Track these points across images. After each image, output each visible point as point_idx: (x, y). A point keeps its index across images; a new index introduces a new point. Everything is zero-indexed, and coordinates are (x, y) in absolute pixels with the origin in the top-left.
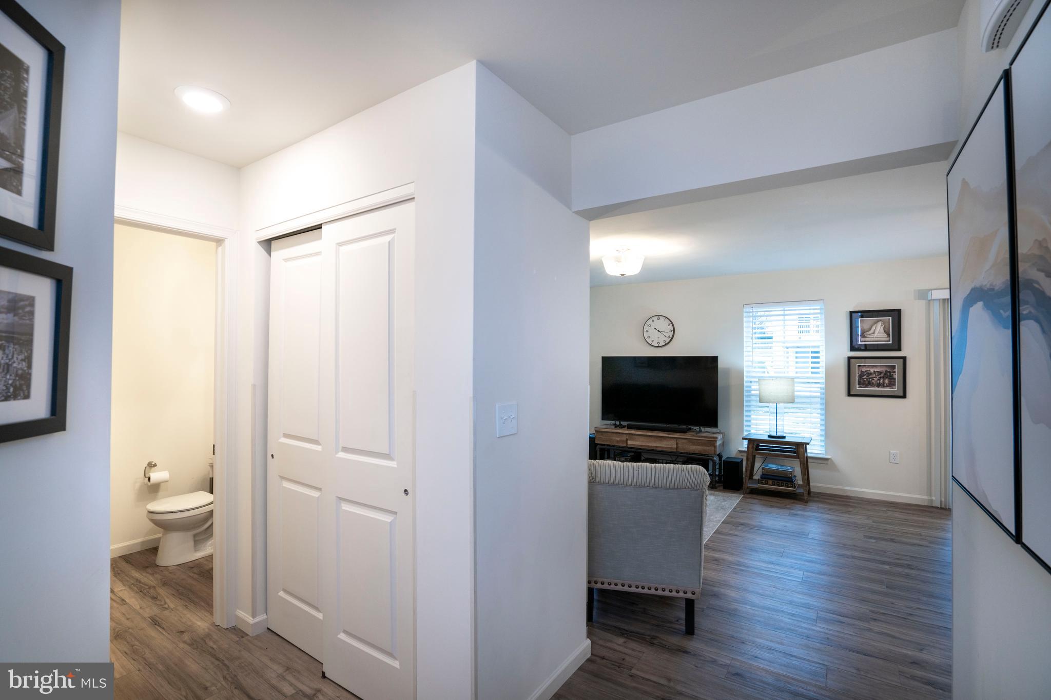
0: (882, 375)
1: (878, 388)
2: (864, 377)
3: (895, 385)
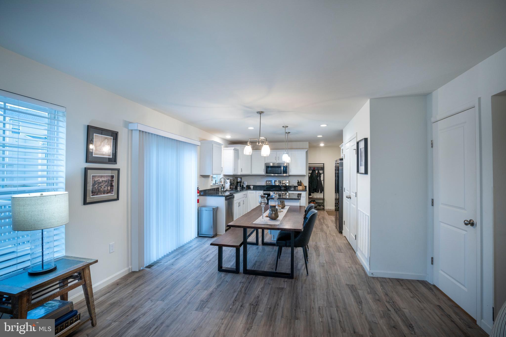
0: (106, 184)
1: (104, 194)
2: (96, 186)
3: (113, 191)
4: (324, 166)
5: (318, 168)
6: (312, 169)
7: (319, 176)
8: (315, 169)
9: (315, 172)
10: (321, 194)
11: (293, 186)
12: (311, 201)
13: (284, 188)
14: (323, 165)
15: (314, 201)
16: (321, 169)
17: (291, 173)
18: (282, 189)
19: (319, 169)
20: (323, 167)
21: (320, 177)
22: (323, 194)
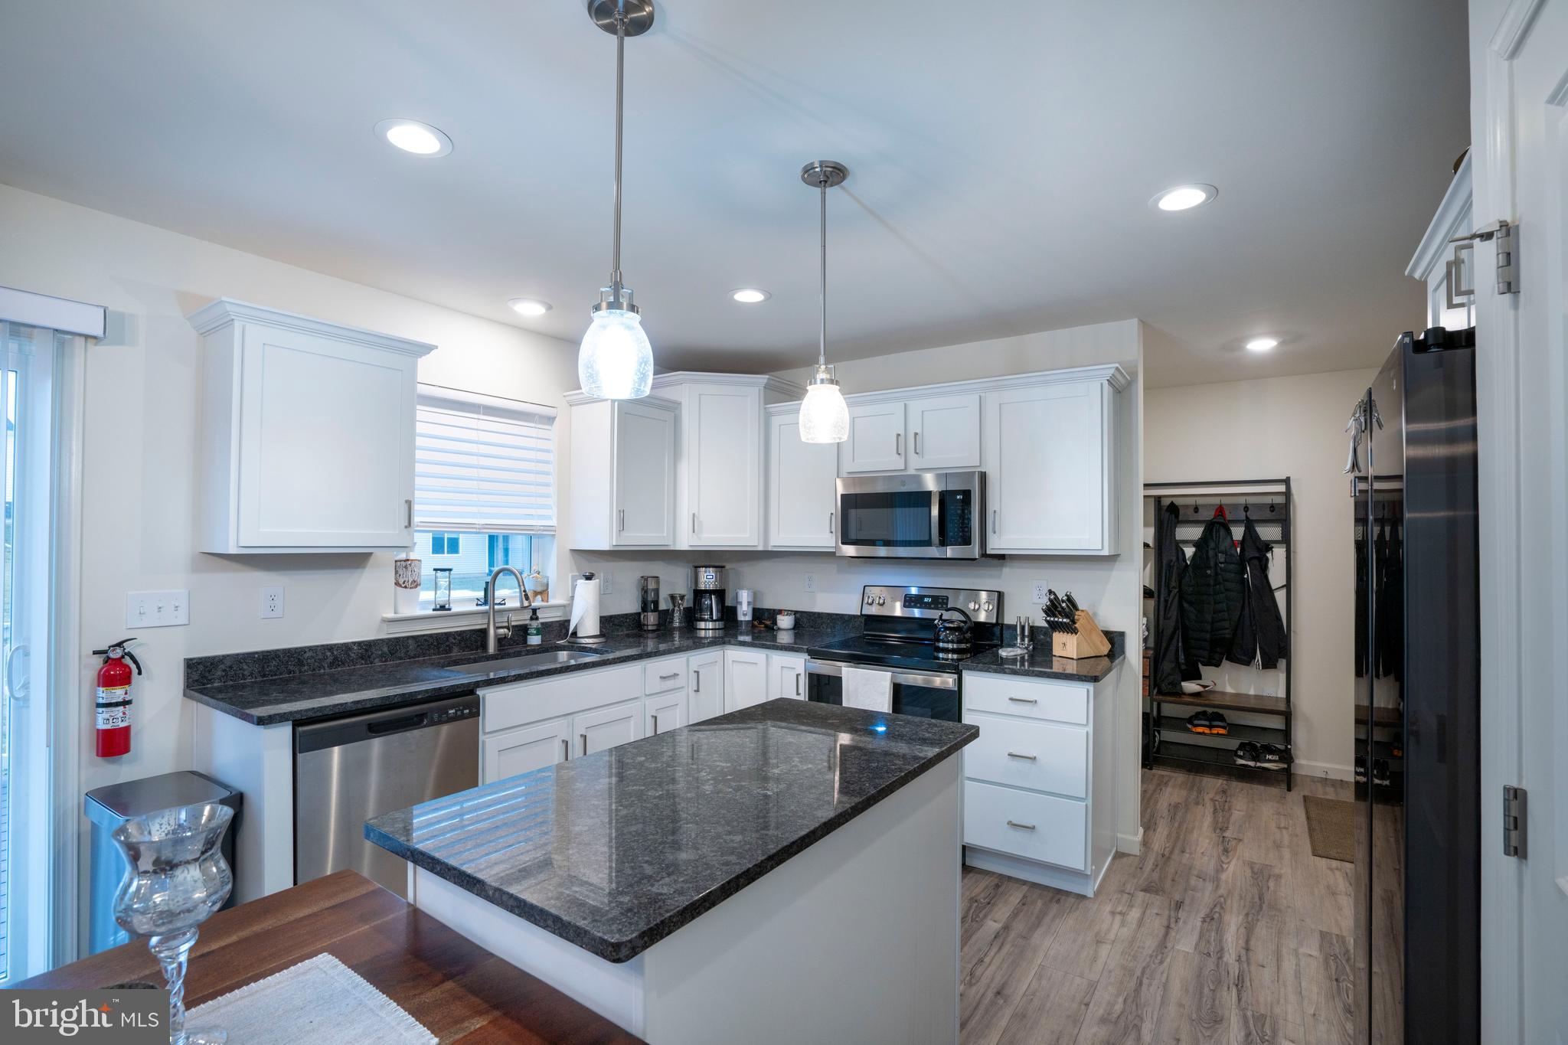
4: (1288, 494)
5: (1246, 509)
6: (1209, 515)
7: (1256, 562)
8: (1229, 517)
9: (1222, 532)
10: (1270, 673)
11: (1023, 628)
12: (1197, 716)
13: (959, 642)
14: (1282, 488)
15: (1221, 718)
16: (1268, 515)
17: (995, 545)
18: (941, 645)
19: (1251, 518)
20: (1281, 500)
21: (1263, 566)
22: (1283, 677)
